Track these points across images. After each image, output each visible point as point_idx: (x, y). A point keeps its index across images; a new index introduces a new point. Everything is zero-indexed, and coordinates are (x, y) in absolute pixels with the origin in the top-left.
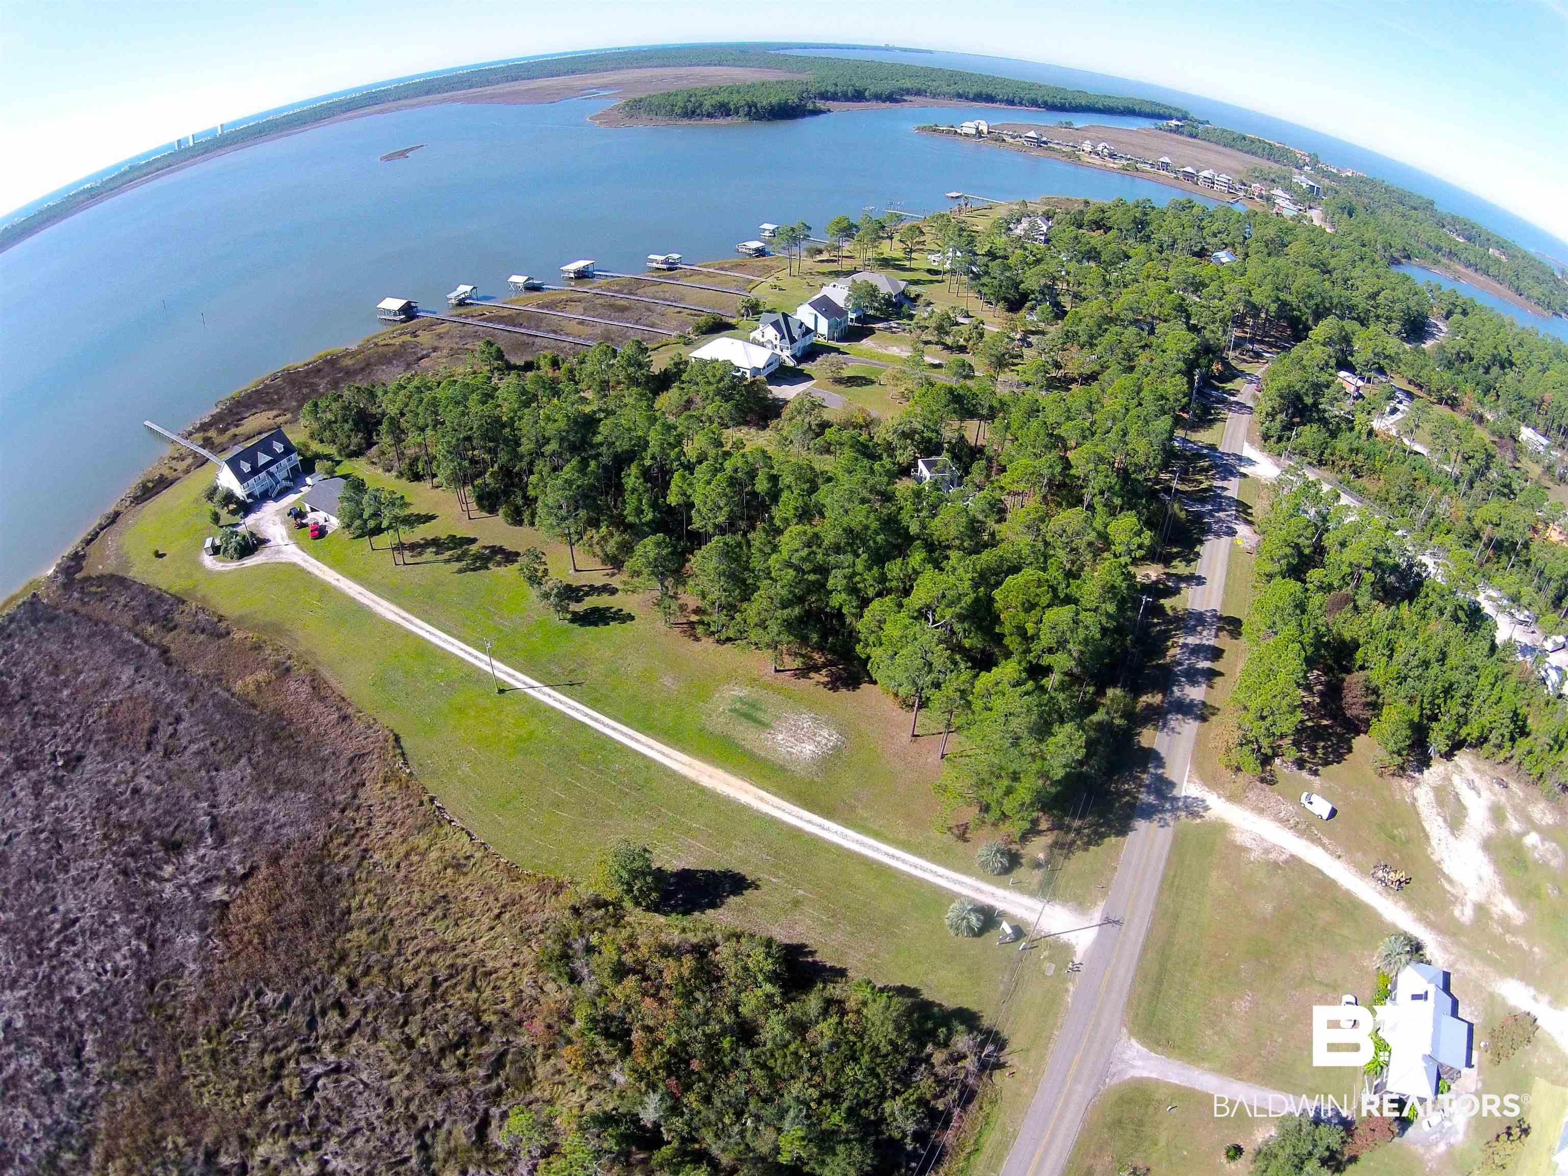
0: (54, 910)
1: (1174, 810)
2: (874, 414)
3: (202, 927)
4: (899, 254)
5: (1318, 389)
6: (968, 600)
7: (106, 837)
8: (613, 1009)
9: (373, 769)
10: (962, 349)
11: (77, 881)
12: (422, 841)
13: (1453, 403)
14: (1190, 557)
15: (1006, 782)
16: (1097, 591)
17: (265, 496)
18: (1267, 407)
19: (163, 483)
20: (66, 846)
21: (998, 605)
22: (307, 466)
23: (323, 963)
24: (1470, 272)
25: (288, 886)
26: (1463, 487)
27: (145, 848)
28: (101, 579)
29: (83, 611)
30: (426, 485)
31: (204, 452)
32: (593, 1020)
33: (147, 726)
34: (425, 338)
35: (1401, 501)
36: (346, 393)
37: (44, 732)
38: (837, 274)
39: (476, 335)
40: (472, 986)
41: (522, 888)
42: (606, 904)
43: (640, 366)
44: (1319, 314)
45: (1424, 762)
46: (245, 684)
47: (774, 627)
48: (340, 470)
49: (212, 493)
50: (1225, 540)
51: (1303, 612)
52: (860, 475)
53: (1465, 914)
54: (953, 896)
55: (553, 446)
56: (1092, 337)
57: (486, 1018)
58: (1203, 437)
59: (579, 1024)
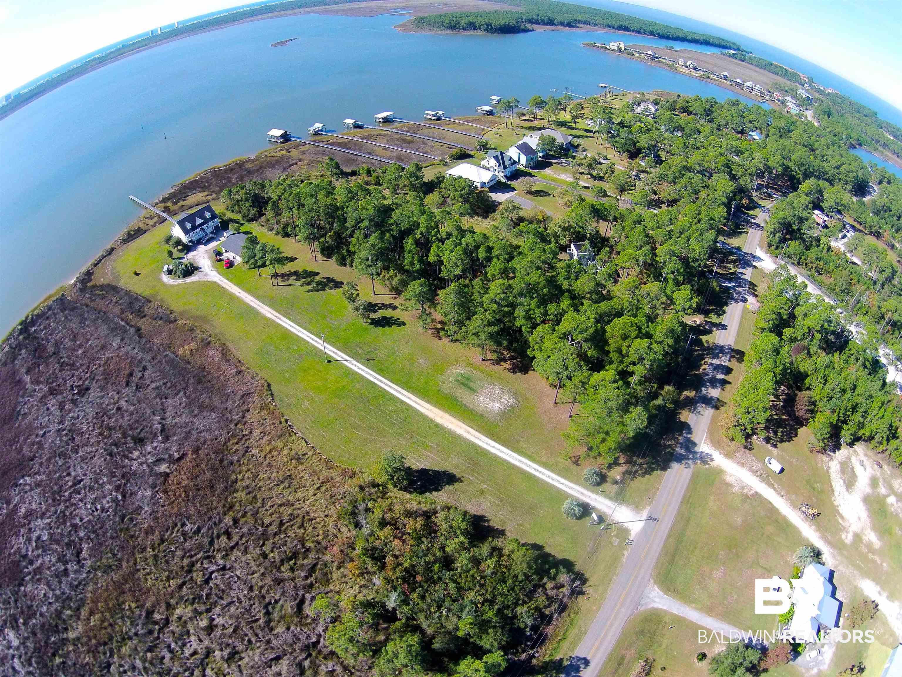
0: (69, 474)
1: (694, 459)
2: (549, 213)
3: (154, 486)
4: (569, 119)
5: (802, 220)
6: (591, 330)
7: (101, 434)
8: (377, 544)
9: (255, 402)
10: (602, 179)
11: (83, 459)
12: (279, 444)
13: (878, 235)
14: (720, 313)
15: (602, 436)
16: (664, 332)
17: (200, 242)
18: (771, 228)
19: (140, 232)
20: (77, 439)
21: (608, 335)
22: (224, 225)
23: (220, 509)
24: (894, 157)
25: (203, 466)
26: (878, 287)
27: (123, 441)
28: (102, 287)
29: (92, 304)
30: (292, 240)
31: (164, 215)
32: (366, 549)
33: (127, 372)
34: (294, 153)
35: (842, 291)
36: (248, 185)
37: (67, 374)
38: (533, 128)
39: (324, 153)
40: (302, 526)
41: (333, 473)
42: (378, 485)
43: (417, 178)
44: (807, 175)
45: (837, 447)
46: (183, 351)
47: (483, 337)
48: (243, 229)
49: (169, 239)
50: (741, 304)
51: (778, 353)
52: (537, 252)
53: (847, 538)
54: (567, 496)
55: (365, 224)
56: (675, 178)
57: (308, 544)
58: (734, 242)
59: (358, 551)
